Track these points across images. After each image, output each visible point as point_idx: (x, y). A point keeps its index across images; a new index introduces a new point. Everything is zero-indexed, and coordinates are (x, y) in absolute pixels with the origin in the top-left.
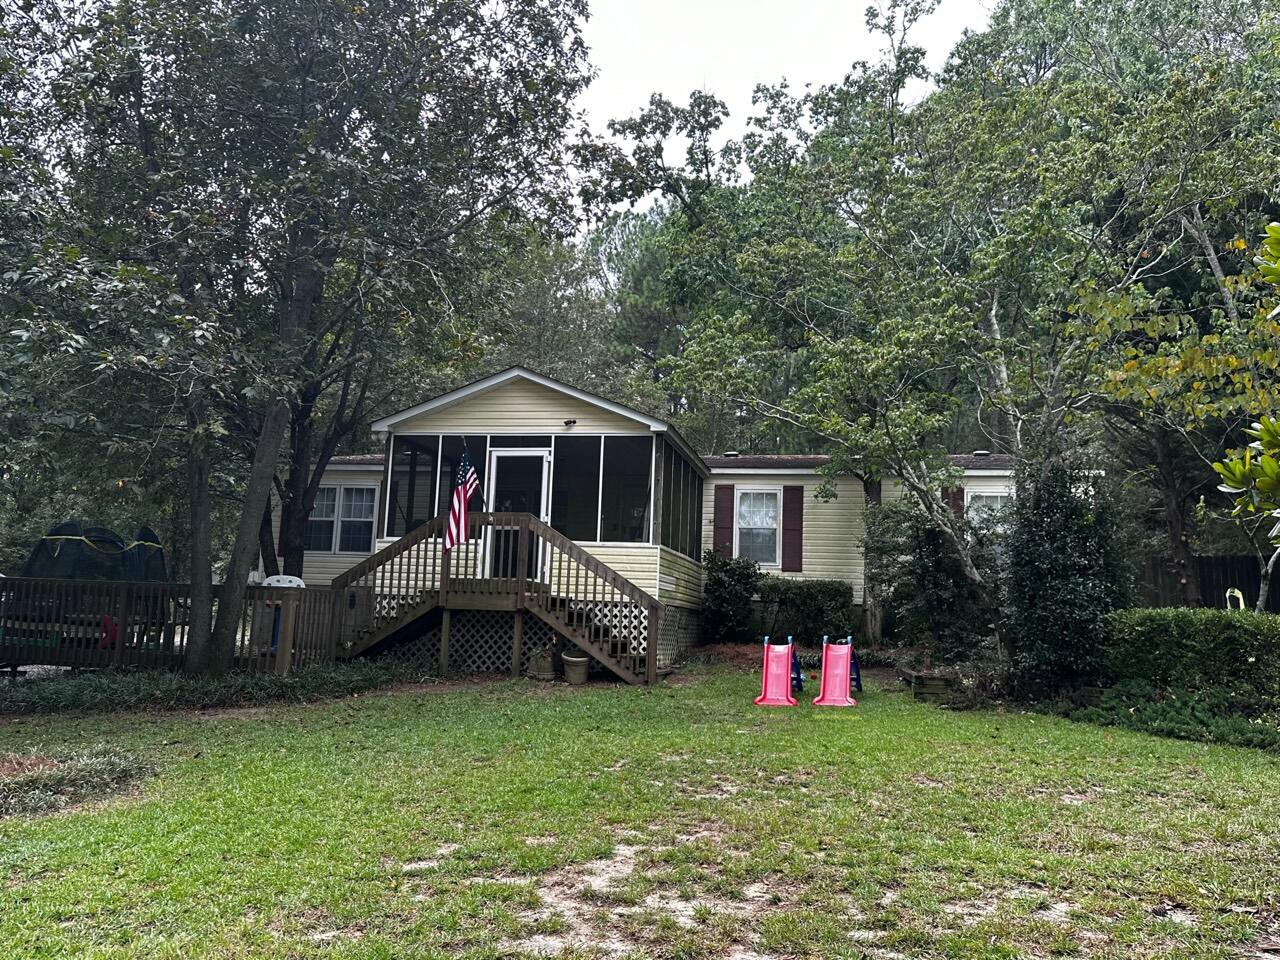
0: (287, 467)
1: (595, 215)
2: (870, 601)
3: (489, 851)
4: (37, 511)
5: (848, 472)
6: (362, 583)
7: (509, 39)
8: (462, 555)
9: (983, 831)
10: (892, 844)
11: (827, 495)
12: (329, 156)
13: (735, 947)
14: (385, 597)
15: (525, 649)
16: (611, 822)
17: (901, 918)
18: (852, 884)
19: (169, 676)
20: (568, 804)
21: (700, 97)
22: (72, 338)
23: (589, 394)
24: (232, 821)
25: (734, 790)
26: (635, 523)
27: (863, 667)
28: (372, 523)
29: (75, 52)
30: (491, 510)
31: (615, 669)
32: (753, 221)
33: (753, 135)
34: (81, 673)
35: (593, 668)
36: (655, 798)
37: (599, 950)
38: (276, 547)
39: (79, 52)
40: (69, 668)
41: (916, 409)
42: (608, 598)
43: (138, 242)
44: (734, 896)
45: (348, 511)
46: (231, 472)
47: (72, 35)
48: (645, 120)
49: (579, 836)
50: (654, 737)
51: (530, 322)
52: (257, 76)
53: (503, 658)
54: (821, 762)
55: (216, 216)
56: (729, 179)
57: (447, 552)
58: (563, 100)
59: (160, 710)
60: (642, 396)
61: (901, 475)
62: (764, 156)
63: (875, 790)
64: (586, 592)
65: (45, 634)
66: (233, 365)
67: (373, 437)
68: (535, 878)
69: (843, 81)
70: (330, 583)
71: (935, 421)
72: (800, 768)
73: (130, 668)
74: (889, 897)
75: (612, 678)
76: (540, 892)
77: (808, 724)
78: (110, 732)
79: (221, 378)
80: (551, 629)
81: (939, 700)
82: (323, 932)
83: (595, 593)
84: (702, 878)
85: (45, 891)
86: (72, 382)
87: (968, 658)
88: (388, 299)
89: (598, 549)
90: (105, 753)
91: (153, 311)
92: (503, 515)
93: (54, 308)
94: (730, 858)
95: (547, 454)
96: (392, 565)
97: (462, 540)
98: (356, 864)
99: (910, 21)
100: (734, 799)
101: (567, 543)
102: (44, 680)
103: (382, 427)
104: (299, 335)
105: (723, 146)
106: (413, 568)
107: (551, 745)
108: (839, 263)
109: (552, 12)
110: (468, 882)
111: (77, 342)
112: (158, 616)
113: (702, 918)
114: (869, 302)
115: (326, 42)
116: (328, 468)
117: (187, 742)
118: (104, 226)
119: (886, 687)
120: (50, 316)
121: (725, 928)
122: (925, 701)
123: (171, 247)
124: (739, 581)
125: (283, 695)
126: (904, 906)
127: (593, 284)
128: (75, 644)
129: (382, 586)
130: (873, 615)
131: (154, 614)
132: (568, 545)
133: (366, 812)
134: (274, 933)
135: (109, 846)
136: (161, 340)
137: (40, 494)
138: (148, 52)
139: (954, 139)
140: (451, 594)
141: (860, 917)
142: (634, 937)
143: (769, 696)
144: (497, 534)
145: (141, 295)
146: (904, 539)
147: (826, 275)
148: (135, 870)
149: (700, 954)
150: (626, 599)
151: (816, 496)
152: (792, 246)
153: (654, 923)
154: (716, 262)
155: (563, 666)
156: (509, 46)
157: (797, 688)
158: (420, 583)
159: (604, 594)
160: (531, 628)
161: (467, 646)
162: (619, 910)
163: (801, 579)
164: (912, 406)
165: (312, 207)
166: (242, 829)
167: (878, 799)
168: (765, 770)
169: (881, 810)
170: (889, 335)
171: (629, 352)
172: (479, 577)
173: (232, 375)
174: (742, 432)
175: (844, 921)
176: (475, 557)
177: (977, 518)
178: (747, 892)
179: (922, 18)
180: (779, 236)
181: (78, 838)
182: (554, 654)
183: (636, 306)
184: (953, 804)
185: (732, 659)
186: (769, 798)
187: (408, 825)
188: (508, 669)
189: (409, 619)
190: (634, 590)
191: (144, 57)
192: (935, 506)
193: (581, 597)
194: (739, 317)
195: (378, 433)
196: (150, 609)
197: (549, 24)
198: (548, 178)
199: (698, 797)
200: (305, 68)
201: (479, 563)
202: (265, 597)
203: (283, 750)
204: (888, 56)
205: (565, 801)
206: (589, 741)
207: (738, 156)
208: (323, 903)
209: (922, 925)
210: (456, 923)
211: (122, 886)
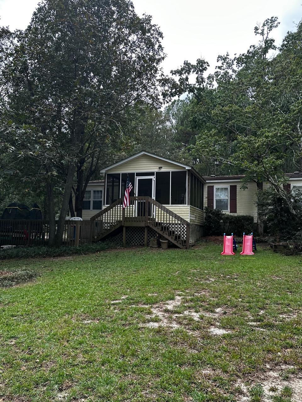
0: (76, 185)
1: (166, 101)
2: (259, 221)
3: (137, 297)
4: (5, 200)
5: (252, 180)
6: (99, 219)
7: (138, 47)
8: (128, 210)
9: (294, 292)
10: (263, 296)
11: (244, 188)
12: (84, 88)
13: (211, 327)
14: (106, 223)
15: (149, 238)
16: (174, 289)
17: (265, 318)
18: (250, 308)
19: (43, 248)
20: (161, 284)
21: (200, 61)
22: (11, 148)
23: (167, 158)
24: (62, 289)
25: (213, 280)
26: (182, 199)
27: (257, 243)
28: (102, 201)
29: (8, 61)
30: (137, 196)
31: (176, 244)
32: (218, 100)
33: (217, 72)
34: (18, 247)
35: (170, 244)
36: (188, 282)
37: (169, 327)
38: (74, 209)
39: (9, 61)
40: (15, 246)
41: (273, 158)
42: (174, 222)
43: (29, 118)
44: (212, 312)
45: (95, 197)
46: (60, 187)
47: (7, 56)
48: (182, 69)
49: (164, 294)
50: (188, 264)
51: (148, 137)
52: (62, 65)
53: (142, 241)
54: (242, 272)
55: (51, 108)
56: (210, 87)
57: (124, 209)
58: (156, 65)
59: (41, 258)
60: (184, 159)
61: (268, 180)
62: (222, 79)
63: (259, 280)
64: (167, 221)
65: (8, 236)
66: (58, 154)
67: (101, 175)
68: (150, 305)
69: (247, 52)
70: (90, 219)
71: (279, 162)
72: (235, 274)
73: (32, 245)
74: (262, 312)
75: (175, 247)
76: (152, 310)
77: (238, 260)
78: (27, 264)
79: (55, 158)
80: (156, 232)
81: (281, 252)
82: (88, 321)
83: (169, 221)
84: (202, 306)
85: (9, 309)
86: (12, 161)
87: (292, 239)
88: (103, 132)
89: (170, 207)
90: (25, 270)
91: (34, 138)
92: (141, 197)
93: (6, 139)
94: (211, 300)
95: (153, 178)
96: (108, 213)
97: (128, 205)
98: (97, 301)
99: (269, 30)
100: (213, 283)
101: (161, 205)
102: (8, 249)
103: (103, 171)
104: (77, 144)
105: (208, 76)
106: (114, 214)
107: (156, 267)
108: (246, 112)
109: (151, 37)
110: (130, 307)
111: (13, 149)
112: (40, 230)
113: (202, 318)
114: (257, 124)
115: (82, 52)
116: (88, 184)
117: (49, 267)
118: (19, 114)
119: (265, 249)
120: (4, 141)
121: (208, 321)
122: (277, 253)
123: (39, 119)
124: (216, 216)
125: (77, 253)
126: (266, 315)
127: (168, 123)
128: (17, 239)
129: (105, 220)
130: (261, 226)
131: (39, 230)
132: (161, 206)
133: (101, 286)
134: (73, 321)
135: (27, 296)
136: (37, 147)
137: (5, 195)
138: (29, 59)
139: (284, 69)
140: (125, 222)
141: (252, 318)
142: (180, 323)
143: (225, 252)
144: (139, 203)
145: (30, 134)
146: (270, 201)
147: (242, 116)
148: (34, 303)
149: (201, 328)
150: (179, 222)
151: (241, 188)
152: (230, 107)
153: (186, 319)
154: (206, 114)
155: (160, 243)
156: (138, 49)
157: (235, 249)
158: (116, 219)
159: (172, 221)
160: (150, 232)
161: (131, 238)
162: (176, 315)
163: (236, 215)
164: (272, 157)
165: (80, 104)
166: (64, 291)
167: (260, 283)
168: (223, 274)
169: (261, 286)
170: (263, 134)
171: (180, 145)
172: (134, 216)
173: (58, 157)
174: (217, 169)
175: (247, 319)
176: (132, 210)
177: (294, 194)
178: (216, 310)
179: (274, 29)
180: (226, 104)
181: (18, 294)
182: (157, 240)
183: (182, 130)
184: (284, 284)
185: (214, 241)
186: (224, 283)
187: (113, 290)
188: (144, 244)
189: (113, 230)
190: (182, 220)
191: (29, 61)
192: (280, 190)
193: (165, 222)
194: (213, 131)
195: (102, 173)
196: (38, 228)
197: (150, 41)
198: (152, 90)
199: (202, 282)
200: (76, 61)
201: (134, 212)
202: (71, 223)
203: (77, 269)
204: (262, 43)
205: (160, 283)
206: (168, 266)
207: (213, 79)
208: (87, 312)
209: (272, 320)
210: (127, 318)
211: (30, 307)
